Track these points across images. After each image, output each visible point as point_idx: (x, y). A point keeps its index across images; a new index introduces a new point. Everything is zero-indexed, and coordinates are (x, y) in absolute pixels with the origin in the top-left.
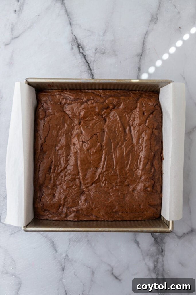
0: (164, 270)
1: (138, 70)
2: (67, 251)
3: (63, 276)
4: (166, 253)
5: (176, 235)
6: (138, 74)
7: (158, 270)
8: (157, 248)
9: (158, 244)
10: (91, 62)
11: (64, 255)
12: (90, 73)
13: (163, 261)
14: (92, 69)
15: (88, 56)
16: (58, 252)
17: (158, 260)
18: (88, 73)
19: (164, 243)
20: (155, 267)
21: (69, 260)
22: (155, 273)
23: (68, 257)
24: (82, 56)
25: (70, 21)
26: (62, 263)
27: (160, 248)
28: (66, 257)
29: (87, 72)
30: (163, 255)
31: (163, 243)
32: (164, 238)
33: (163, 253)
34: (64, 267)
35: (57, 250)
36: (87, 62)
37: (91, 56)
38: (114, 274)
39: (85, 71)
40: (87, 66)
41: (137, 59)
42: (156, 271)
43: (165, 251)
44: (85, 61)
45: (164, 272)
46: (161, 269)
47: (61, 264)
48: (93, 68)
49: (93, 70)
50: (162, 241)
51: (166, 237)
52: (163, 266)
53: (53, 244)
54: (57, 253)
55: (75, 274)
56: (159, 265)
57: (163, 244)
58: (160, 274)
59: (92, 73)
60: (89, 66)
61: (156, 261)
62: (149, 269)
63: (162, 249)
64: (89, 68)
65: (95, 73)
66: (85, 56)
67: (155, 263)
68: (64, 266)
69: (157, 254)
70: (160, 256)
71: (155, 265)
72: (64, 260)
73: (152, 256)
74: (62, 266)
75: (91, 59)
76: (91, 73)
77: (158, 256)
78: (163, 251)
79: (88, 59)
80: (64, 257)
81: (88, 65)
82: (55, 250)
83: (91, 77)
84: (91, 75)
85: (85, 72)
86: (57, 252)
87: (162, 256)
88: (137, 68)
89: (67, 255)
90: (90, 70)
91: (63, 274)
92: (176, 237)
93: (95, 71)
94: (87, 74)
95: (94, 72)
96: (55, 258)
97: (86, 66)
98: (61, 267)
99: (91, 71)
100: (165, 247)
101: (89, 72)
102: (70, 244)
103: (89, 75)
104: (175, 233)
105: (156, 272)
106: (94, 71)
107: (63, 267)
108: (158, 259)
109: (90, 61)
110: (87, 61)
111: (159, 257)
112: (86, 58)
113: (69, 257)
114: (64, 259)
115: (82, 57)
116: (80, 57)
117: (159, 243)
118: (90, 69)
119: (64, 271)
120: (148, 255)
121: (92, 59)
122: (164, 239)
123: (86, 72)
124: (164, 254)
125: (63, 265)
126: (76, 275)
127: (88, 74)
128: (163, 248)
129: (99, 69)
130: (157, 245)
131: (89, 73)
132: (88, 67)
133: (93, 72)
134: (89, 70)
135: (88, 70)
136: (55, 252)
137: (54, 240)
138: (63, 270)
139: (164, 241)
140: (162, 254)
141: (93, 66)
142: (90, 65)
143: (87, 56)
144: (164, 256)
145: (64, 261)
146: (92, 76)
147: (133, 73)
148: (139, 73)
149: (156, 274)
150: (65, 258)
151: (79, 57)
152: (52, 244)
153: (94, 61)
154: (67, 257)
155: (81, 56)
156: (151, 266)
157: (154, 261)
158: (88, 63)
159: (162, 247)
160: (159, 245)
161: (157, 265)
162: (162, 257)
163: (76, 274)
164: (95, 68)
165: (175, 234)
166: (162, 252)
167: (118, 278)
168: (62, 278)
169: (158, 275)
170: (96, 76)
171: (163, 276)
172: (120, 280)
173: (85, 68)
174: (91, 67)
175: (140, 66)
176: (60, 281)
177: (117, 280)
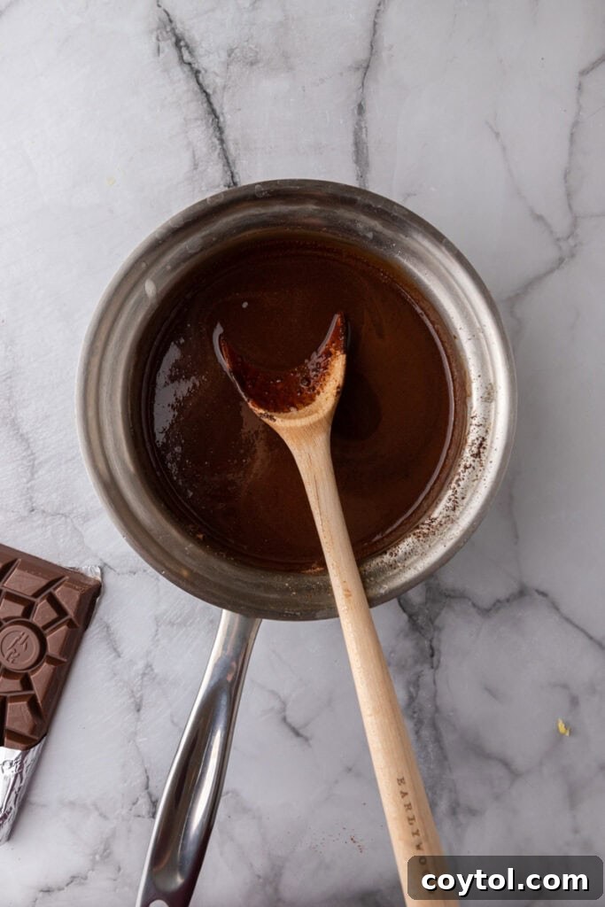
0: (437, 710)
1: (356, 112)
2: (148, 653)
3: (138, 728)
4: (442, 659)
5: (474, 605)
6: (358, 123)
7: (420, 710)
8: (417, 643)
9: (420, 633)
10: (214, 92)
11: (140, 665)
12: (212, 124)
13: (435, 682)
14: (218, 111)
15: (206, 71)
16: (122, 655)
17: (420, 679)
18: (206, 124)
19: (439, 629)
20: (412, 699)
21: (154, 679)
22: (412, 717)
23: (152, 670)
24: (187, 73)
26: (135, 689)
27: (426, 643)
28: (146, 672)
29: (204, 122)
30: (435, 665)
31: (434, 630)
32: (438, 614)
33: (435, 658)
34: (141, 701)
35: (119, 650)
36: (205, 92)
37: (215, 73)
38: (289, 720)
39: (196, 119)
40: (202, 104)
41: (355, 79)
42: (414, 712)
43: (440, 652)
44: (196, 88)
45: (437, 715)
46: (429, 706)
47: (132, 692)
48: (222, 108)
49: (223, 114)
50: (432, 623)
51: (443, 612)
52: (435, 696)
53: (107, 631)
54: (120, 660)
55: (173, 722)
56: (424, 694)
57: (436, 633)
58: (426, 721)
59: (218, 122)
60: (210, 103)
61: (415, 683)
63: (432, 648)
64: (209, 109)
65: (228, 123)
66: (196, 73)
67: (412, 689)
68: (141, 697)
69: (416, 663)
70: (426, 666)
71: (409, 692)
72: (142, 678)
73: (401, 667)
74: (133, 696)
75: (214, 81)
76: (215, 125)
77: (418, 668)
78: (436, 653)
79: (207, 80)
80: (141, 672)
81: (205, 99)
82: (115, 650)
83: (216, 136)
84: (215, 129)
85: (199, 122)
86: (119, 656)
87: (432, 667)
88: (356, 106)
89: (149, 666)
90: (213, 116)
91: (138, 720)
92: (473, 610)
93: (228, 117)
94: (205, 127)
95: (224, 121)
96: (115, 674)
97: (200, 102)
98: (132, 700)
99: (217, 117)
100: (439, 641)
101: (210, 121)
102: (157, 630)
103: (211, 130)
104: (470, 599)
105: (415, 715)
106: (224, 117)
107: (138, 701)
108: (419, 677)
109: (212, 86)
110: (205, 88)
111: (422, 671)
112: (201, 78)
113: (156, 671)
114: (140, 677)
115: (188, 76)
116: (182, 76)
117: (422, 628)
118: (213, 112)
119: (142, 712)
121: (219, 81)
122: (436, 617)
123: (202, 120)
124: (439, 661)
125: (138, 695)
126: (175, 724)
127: (208, 127)
128: (435, 644)
129: (240, 110)
130: (418, 634)
131: (209, 124)
132: (205, 105)
133: (221, 119)
134: (209, 113)
135: (207, 116)
136: (114, 654)
137: (110, 621)
138: (138, 710)
139: (437, 622)
140: (432, 663)
141: (224, 104)
142: (213, 100)
143: (203, 72)
144: (437, 667)
145: (139, 683)
146: (218, 134)
147: (342, 121)
148: (360, 120)
149: (416, 720)
150: (144, 674)
151: (180, 73)
152: (104, 634)
153: (224, 87)
154: (149, 669)
155: (184, 72)
157: (409, 683)
158: (207, 95)
159: (431, 641)
160: (423, 636)
161: (417, 694)
162: (432, 670)
163: (176, 720)
164: (226, 109)
165: (470, 603)
166: (432, 655)
167: (301, 731)
168: (135, 734)
169: (419, 723)
170: (230, 134)
171: (434, 726)
172: (307, 739)
173: (197, 108)
174: (216, 107)
175: (363, 99)
176: (129, 742)
177: (299, 740)
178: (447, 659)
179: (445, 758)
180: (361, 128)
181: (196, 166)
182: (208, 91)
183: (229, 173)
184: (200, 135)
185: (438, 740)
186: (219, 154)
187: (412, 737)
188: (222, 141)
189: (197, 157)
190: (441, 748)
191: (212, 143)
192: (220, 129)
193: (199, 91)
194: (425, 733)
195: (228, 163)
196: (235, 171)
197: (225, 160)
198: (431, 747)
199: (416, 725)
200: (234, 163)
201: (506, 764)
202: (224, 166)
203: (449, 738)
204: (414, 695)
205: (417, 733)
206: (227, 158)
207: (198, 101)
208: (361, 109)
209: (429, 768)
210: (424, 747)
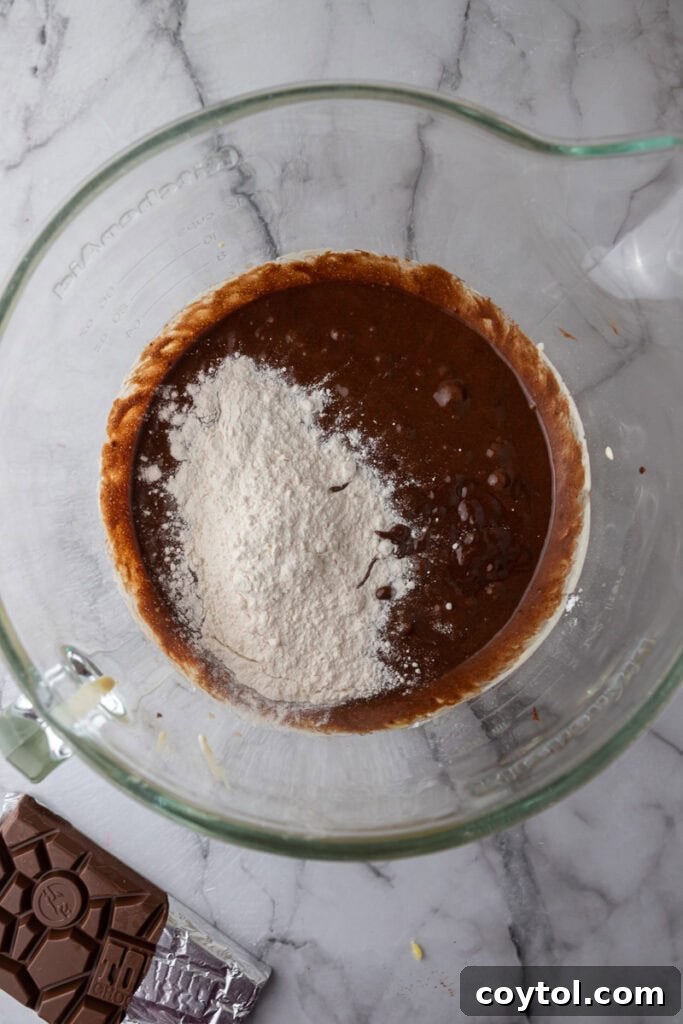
0: (526, 840)
1: (406, 237)
3: (206, 876)
7: (508, 840)
10: (271, 220)
12: (269, 252)
14: (274, 239)
22: (500, 849)
25: (200, 90)
34: (208, 845)
36: (263, 221)
39: (256, 249)
40: (260, 231)
42: (502, 844)
45: (526, 845)
46: (517, 838)
47: (199, 836)
48: (278, 235)
49: (279, 242)
55: (243, 868)
58: (515, 853)
59: (275, 251)
60: (268, 231)
64: (267, 238)
65: (285, 249)
68: (208, 842)
74: (199, 841)
75: (271, 211)
76: (272, 253)
81: (264, 228)
85: (258, 252)
88: (404, 229)
90: (270, 244)
91: (205, 867)
93: (285, 245)
94: (263, 256)
95: (281, 249)
97: (257, 231)
98: (198, 846)
99: (273, 245)
101: (267, 248)
105: (504, 847)
106: (280, 245)
107: (205, 845)
109: (270, 216)
110: (263, 217)
115: (245, 209)
118: (269, 240)
119: (209, 858)
121: (275, 210)
123: (261, 249)
125: (205, 839)
126: (245, 870)
127: (266, 255)
129: (295, 238)
132: (263, 234)
133: (278, 248)
134: (266, 242)
135: (264, 244)
138: (205, 857)
141: (280, 231)
142: (271, 228)
147: (395, 246)
148: (410, 245)
149: (504, 852)
153: (281, 215)
158: (265, 224)
163: (246, 866)
164: (283, 237)
167: (382, 871)
168: (202, 883)
169: (508, 854)
171: (525, 858)
172: (388, 879)
173: (255, 236)
174: (273, 234)
175: (412, 222)
176: (196, 892)
177: (380, 881)
179: (538, 892)
182: (266, 220)
185: (529, 872)
187: (501, 871)
190: (533, 881)
193: (257, 220)
194: (516, 865)
198: (522, 881)
199: (504, 857)
201: (601, 894)
203: (541, 870)
205: (506, 866)
207: (255, 230)
208: (410, 232)
209: (521, 904)
210: (515, 882)
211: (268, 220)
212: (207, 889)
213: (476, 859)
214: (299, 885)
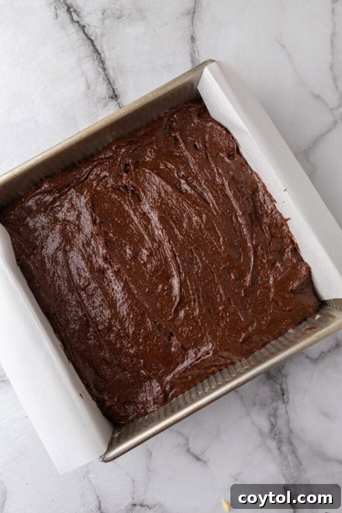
0: (291, 431)
1: (190, 41)
4: (290, 396)
5: (307, 357)
6: (192, 48)
8: (272, 388)
10: (96, 38)
12: (97, 59)
13: (287, 413)
14: (100, 50)
15: (89, 26)
17: (277, 412)
18: (93, 59)
19: (286, 376)
20: (273, 426)
22: (275, 439)
24: (77, 28)
27: (278, 387)
29: (91, 58)
30: (286, 401)
31: (283, 377)
32: (284, 366)
33: (285, 396)
36: (90, 39)
37: (95, 26)
38: (191, 451)
39: (86, 57)
40: (89, 46)
41: (187, 21)
42: (276, 435)
43: (287, 391)
44: (84, 37)
45: (291, 435)
46: (285, 430)
48: (102, 48)
49: (103, 52)
50: (280, 372)
51: (287, 365)
52: (288, 422)
56: (281, 422)
57: (284, 379)
58: (284, 440)
59: (101, 58)
60: (94, 46)
61: (274, 415)
62: (261, 433)
63: (282, 390)
64: (94, 50)
65: (107, 57)
66: (83, 27)
67: (272, 420)
69: (273, 401)
70: (280, 402)
71: (271, 421)
73: (263, 405)
75: (95, 32)
76: (99, 60)
77: (275, 404)
78: (285, 393)
79: (90, 31)
81: (91, 44)
83: (100, 67)
84: (99, 62)
85: (88, 59)
87: (284, 403)
88: (189, 37)
90: (97, 54)
92: (307, 361)
93: (107, 53)
94: (92, 62)
95: (105, 57)
97: (87, 46)
99: (99, 54)
100: (287, 383)
101: (95, 57)
103: (96, 63)
104: (303, 354)
105: (277, 437)
106: (104, 53)
108: (276, 410)
109: (94, 35)
110: (90, 36)
111: (278, 406)
112: (86, 30)
115: (77, 30)
116: (73, 30)
117: (274, 377)
118: (96, 51)
120: (255, 404)
121: (98, 31)
122: (283, 368)
124: (288, 398)
127: (94, 61)
128: (284, 386)
129: (114, 48)
130: (271, 381)
131: (95, 59)
132: (91, 47)
133: (102, 55)
134: (94, 52)
135: (93, 54)
139: (284, 372)
140: (283, 399)
141: (103, 45)
142: (96, 43)
143: (87, 26)
144: (288, 402)
146: (101, 65)
147: (181, 48)
148: (193, 46)
149: (277, 440)
153: (102, 35)
155: (75, 28)
156: (265, 425)
157: (270, 415)
158: (92, 41)
159: (281, 385)
160: (275, 382)
161: (276, 422)
162: (284, 405)
164: (105, 48)
165: (304, 356)
166: (283, 394)
167: (201, 457)
169: (280, 441)
170: (109, 64)
171: (291, 443)
172: (205, 462)
173: (86, 49)
174: (98, 47)
175: (194, 33)
176: (84, 478)
177: (199, 464)
178: (293, 395)
179: (300, 464)
180: (194, 51)
181: (89, 87)
182: (92, 38)
183: (111, 89)
184: (90, 67)
185: (294, 452)
186: (103, 78)
187: (276, 452)
188: (104, 69)
189: (89, 81)
190: (297, 457)
191: (98, 71)
192: (102, 62)
193: (86, 39)
194: (285, 448)
195: (110, 83)
196: (115, 87)
197: (108, 81)
198: (290, 457)
199: (278, 444)
200: (114, 83)
202: (107, 85)
203: (302, 450)
204: (274, 423)
205: (279, 449)
206: (109, 80)
207: (86, 45)
208: (193, 39)
209: (290, 472)
210: (285, 458)
211: (93, 38)
212: (91, 476)
213: (260, 446)
214: (149, 470)
